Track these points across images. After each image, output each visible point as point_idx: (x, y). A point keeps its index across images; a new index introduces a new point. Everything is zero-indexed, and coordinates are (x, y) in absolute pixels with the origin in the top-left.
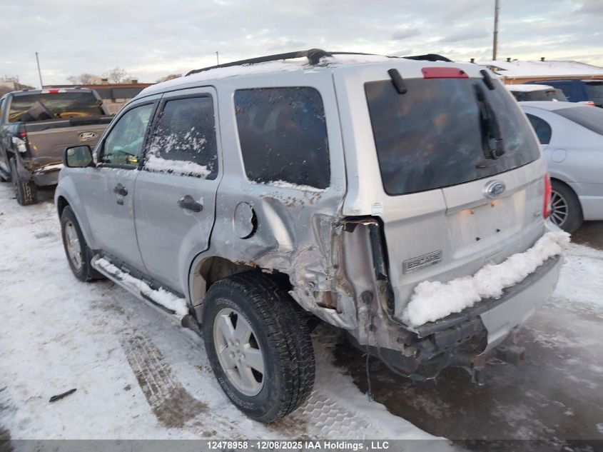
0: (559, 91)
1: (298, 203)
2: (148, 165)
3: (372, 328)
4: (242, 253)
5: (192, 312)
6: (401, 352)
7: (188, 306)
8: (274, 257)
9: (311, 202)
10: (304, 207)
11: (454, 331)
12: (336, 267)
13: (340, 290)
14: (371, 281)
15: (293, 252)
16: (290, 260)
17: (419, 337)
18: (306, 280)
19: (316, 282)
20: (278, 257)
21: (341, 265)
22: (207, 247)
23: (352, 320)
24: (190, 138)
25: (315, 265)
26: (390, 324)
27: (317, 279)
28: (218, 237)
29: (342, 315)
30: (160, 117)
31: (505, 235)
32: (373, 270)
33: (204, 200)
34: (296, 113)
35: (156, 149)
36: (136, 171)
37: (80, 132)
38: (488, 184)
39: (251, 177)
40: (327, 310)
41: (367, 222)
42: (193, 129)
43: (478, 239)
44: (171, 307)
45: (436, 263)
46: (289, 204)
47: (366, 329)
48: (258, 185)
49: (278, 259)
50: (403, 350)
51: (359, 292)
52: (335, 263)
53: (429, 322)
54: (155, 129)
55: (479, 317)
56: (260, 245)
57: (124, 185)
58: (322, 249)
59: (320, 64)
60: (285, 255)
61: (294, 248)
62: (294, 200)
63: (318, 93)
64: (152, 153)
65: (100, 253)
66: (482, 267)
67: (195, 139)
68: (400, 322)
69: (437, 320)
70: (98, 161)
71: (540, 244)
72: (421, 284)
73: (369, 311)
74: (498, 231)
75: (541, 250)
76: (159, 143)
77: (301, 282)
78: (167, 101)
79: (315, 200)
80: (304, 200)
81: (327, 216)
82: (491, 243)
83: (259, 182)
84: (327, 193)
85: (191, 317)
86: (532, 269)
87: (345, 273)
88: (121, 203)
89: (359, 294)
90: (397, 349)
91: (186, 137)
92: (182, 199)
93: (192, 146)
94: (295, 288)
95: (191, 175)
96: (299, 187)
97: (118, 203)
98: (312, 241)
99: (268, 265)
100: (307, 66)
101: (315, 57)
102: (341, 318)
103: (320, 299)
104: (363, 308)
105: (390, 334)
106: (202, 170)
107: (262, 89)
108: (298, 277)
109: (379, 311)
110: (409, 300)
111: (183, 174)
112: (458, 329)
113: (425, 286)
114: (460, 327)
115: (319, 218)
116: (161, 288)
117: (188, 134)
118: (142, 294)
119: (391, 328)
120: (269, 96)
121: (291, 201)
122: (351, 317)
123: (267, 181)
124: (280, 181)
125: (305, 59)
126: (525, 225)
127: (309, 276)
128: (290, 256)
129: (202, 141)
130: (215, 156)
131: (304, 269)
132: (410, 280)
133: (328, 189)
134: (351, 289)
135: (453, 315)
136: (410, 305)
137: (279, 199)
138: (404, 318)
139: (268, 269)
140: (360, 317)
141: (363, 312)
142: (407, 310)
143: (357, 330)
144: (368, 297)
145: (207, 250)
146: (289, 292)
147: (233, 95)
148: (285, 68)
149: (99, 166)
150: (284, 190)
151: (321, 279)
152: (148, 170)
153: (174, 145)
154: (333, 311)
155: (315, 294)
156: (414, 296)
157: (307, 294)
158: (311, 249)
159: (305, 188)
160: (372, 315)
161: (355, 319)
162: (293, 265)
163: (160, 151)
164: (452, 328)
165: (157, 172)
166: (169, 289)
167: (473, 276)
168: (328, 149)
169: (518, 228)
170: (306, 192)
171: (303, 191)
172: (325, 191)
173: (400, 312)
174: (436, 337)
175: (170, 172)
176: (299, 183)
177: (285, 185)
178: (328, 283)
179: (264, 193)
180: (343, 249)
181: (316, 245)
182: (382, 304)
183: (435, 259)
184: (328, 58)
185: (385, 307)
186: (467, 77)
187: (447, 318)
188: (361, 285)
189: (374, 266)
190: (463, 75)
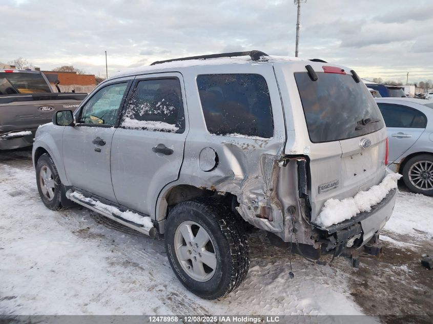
0: (377, 92)
1: (250, 148)
2: (123, 124)
3: (294, 231)
4: (206, 181)
5: (156, 225)
6: (312, 246)
7: (152, 221)
8: (229, 183)
9: (261, 146)
10: (255, 150)
11: (347, 231)
12: (271, 190)
13: (273, 206)
14: (296, 199)
15: (243, 180)
16: (241, 185)
17: (329, 233)
18: (249, 199)
19: (256, 200)
20: (232, 183)
21: (275, 189)
22: (177, 178)
23: (280, 226)
24: (161, 106)
25: (258, 189)
26: (307, 226)
27: (257, 198)
28: (186, 171)
29: (272, 222)
30: (134, 91)
31: (368, 173)
32: (298, 192)
33: (174, 147)
34: (247, 90)
35: (131, 114)
36: (113, 128)
37: (40, 106)
38: (362, 140)
39: (211, 131)
40: (262, 219)
41: (300, 159)
42: (163, 100)
43: (355, 175)
44: (139, 222)
45: (335, 187)
46: (244, 148)
47: (289, 231)
48: (218, 136)
49: (231, 185)
50: (314, 244)
51: (286, 206)
52: (272, 187)
53: (334, 225)
54: (130, 99)
55: (360, 223)
56: (220, 175)
57: (102, 138)
58: (265, 178)
59: (261, 60)
60: (237, 182)
61: (245, 177)
62: (248, 145)
63: (263, 78)
64: (127, 116)
65: (73, 189)
66: (358, 193)
67: (165, 107)
68: (316, 225)
69: (338, 223)
70: (77, 122)
71: (385, 181)
72: (328, 200)
73: (292, 219)
74: (365, 170)
75: (387, 184)
76: (134, 110)
77: (246, 201)
78: (139, 81)
79: (263, 145)
80: (255, 145)
81: (271, 155)
82: (362, 178)
83: (218, 134)
84: (272, 141)
85: (155, 229)
86: (384, 196)
87: (277, 194)
88: (99, 151)
89: (286, 208)
90: (309, 244)
91: (157, 105)
92: (156, 146)
93: (163, 112)
94: (241, 205)
95: (162, 130)
96: (250, 137)
97: (96, 150)
98: (259, 173)
99: (223, 189)
100: (251, 61)
101: (256, 56)
102: (272, 225)
103: (259, 212)
104: (288, 218)
105: (305, 234)
106: (172, 127)
107: (219, 74)
108: (244, 197)
109: (300, 219)
110: (321, 211)
111: (155, 130)
112: (349, 230)
113: (331, 202)
114: (350, 228)
115: (265, 157)
116: (128, 210)
117: (159, 104)
118: (114, 215)
119: (306, 230)
120: (225, 79)
121: (245, 146)
122: (279, 224)
123: (224, 133)
124: (236, 134)
125: (249, 57)
126: (378, 169)
127: (252, 196)
128: (241, 183)
129: (171, 108)
130: (183, 118)
131: (249, 192)
132: (322, 198)
133: (272, 138)
134: (281, 205)
135: (347, 221)
136: (322, 214)
137: (237, 145)
138: (318, 222)
139: (222, 192)
140: (286, 223)
141: (288, 220)
142: (320, 217)
143: (283, 232)
144: (292, 210)
145: (177, 180)
146: (236, 208)
147: (196, 78)
148: (235, 62)
149: (78, 125)
150: (239, 139)
151: (260, 198)
152: (124, 128)
153: (147, 111)
154: (266, 220)
155: (256, 208)
156: (324, 208)
157: (250, 209)
158: (257, 177)
159: (254, 138)
160: (294, 221)
161: (282, 225)
162: (243, 188)
163: (134, 115)
164: (345, 229)
165: (132, 129)
166: (135, 211)
167: (354, 198)
168: (272, 113)
169: (375, 170)
170: (256, 140)
171: (254, 139)
172: (270, 139)
173: (315, 219)
174: (338, 234)
175: (144, 128)
176: (249, 135)
177: (239, 136)
178: (266, 201)
179: (224, 141)
180: (278, 178)
181: (261, 175)
182: (301, 214)
183: (335, 185)
184: (265, 57)
185: (304, 216)
186: (345, 74)
187: (343, 222)
188: (288, 202)
189: (299, 188)
190: (343, 73)
